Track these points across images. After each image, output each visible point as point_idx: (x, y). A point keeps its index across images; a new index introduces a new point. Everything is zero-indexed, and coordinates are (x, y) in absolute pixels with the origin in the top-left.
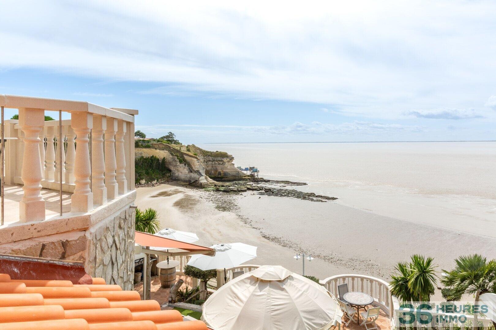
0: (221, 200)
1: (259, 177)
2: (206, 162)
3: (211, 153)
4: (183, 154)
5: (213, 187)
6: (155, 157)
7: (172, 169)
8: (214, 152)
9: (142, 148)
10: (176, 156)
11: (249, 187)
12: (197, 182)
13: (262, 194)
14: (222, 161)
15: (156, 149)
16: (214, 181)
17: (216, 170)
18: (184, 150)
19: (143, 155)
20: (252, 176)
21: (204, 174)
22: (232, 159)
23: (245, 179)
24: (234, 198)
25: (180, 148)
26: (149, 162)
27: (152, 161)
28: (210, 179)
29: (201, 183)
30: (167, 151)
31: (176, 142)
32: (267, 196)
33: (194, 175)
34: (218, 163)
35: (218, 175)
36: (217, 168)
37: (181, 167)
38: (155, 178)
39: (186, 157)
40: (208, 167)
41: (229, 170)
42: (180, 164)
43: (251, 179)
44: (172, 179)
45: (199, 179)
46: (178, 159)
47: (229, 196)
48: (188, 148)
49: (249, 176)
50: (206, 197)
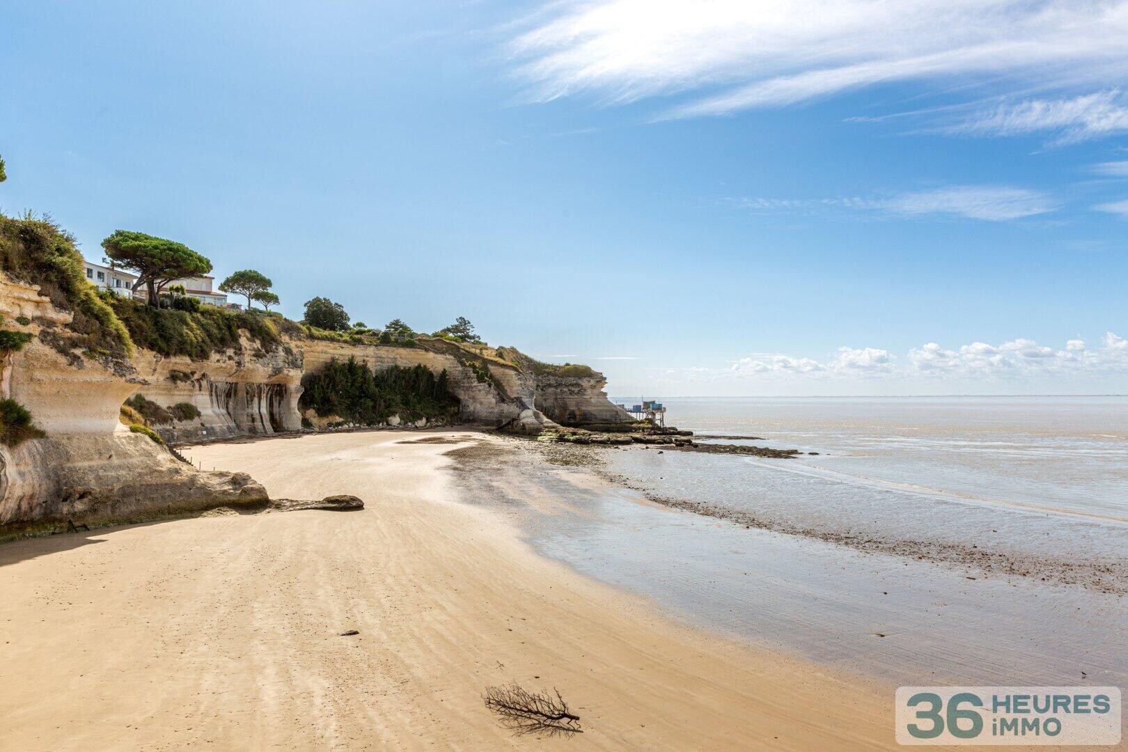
0: (563, 453)
1: (666, 425)
2: (543, 388)
3: (555, 368)
4: (486, 362)
6: (425, 366)
7: (462, 397)
8: (559, 367)
9: (395, 346)
10: (470, 366)
11: (636, 436)
12: (515, 423)
13: (667, 449)
14: (578, 385)
15: (427, 350)
16: (556, 425)
17: (565, 407)
18: (489, 355)
19: (399, 363)
20: (649, 421)
21: (531, 407)
22: (601, 380)
23: (632, 428)
25: (482, 351)
26: (410, 378)
27: (417, 375)
28: (546, 419)
29: (523, 424)
30: (452, 357)
31: (474, 341)
33: (509, 409)
34: (569, 390)
35: (569, 419)
36: (565, 404)
37: (480, 391)
38: (422, 413)
39: (492, 368)
40: (545, 400)
41: (594, 408)
42: (479, 383)
43: (648, 428)
44: (461, 419)
45: (519, 415)
46: (474, 373)
47: (585, 449)
48: (501, 352)
49: (641, 422)
50: (530, 448)
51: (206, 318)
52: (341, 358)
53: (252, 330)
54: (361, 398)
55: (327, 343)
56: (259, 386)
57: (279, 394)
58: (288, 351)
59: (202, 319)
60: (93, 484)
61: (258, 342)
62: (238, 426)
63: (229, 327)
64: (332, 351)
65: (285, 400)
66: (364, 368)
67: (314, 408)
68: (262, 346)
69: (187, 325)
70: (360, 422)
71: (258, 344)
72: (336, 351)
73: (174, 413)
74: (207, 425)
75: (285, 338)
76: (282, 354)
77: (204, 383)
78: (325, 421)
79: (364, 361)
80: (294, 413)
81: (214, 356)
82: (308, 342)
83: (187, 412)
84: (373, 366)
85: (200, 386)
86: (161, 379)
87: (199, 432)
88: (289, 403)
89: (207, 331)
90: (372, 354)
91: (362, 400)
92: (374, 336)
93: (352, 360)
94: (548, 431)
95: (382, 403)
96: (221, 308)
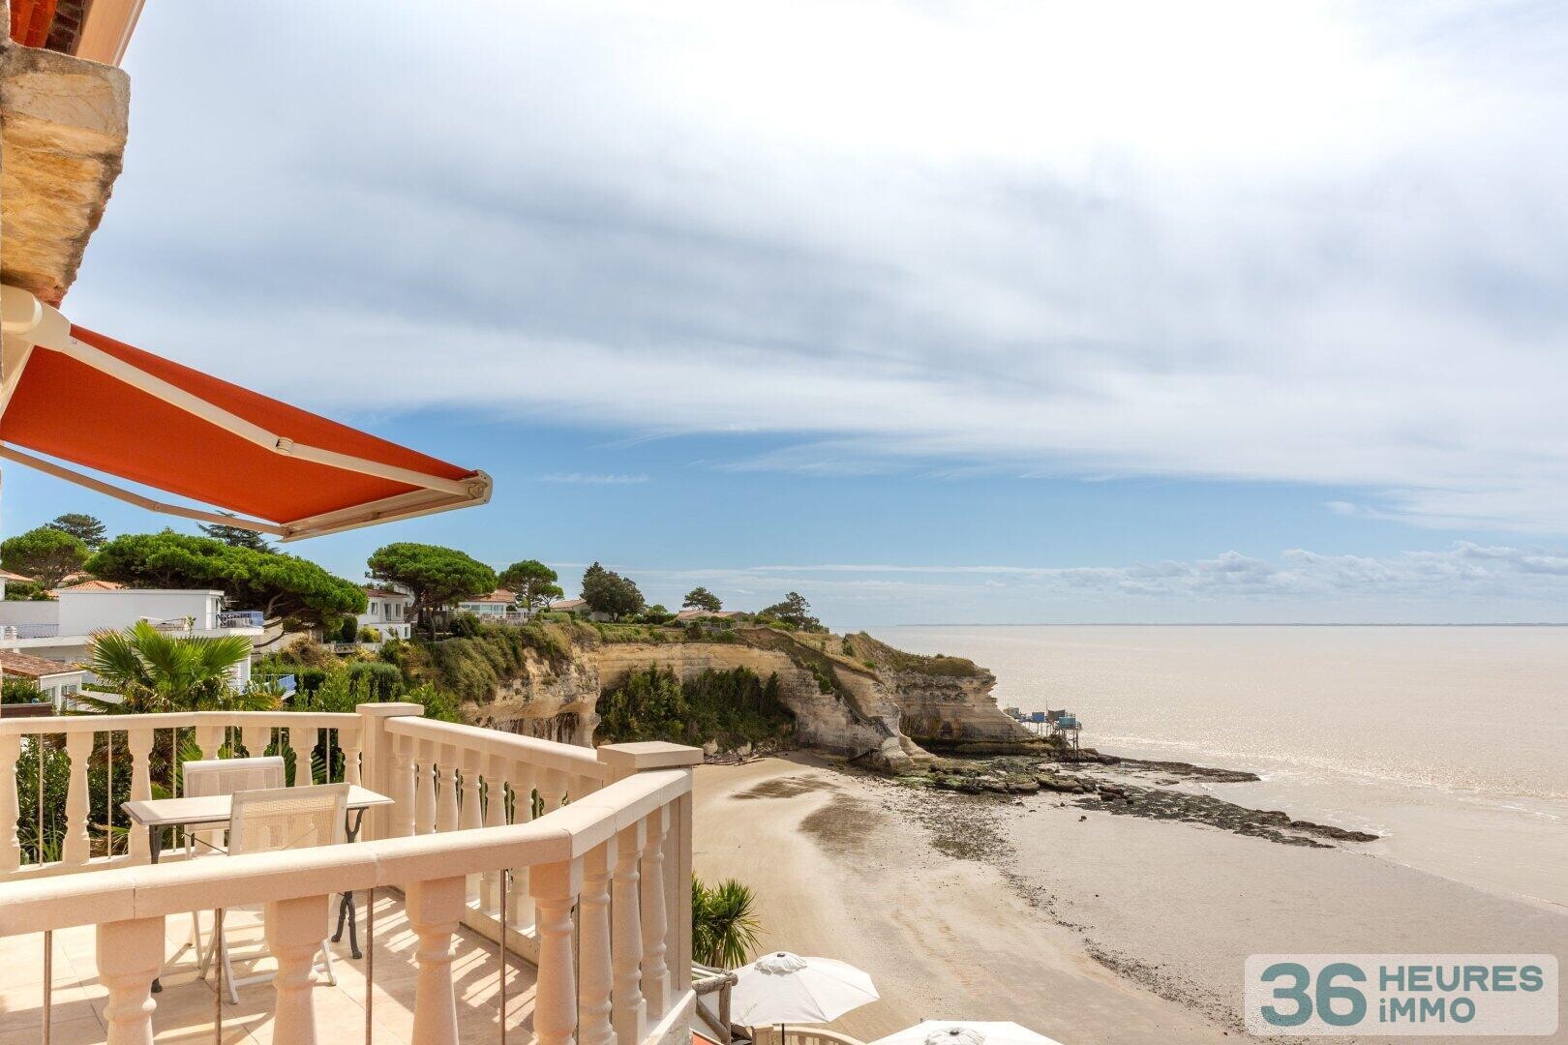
0: (951, 820)
1: (1082, 746)
2: (905, 689)
3: (921, 660)
4: (830, 663)
5: (925, 773)
6: (748, 670)
7: (798, 711)
8: (928, 659)
9: (708, 642)
10: (809, 668)
11: (1045, 778)
12: (875, 755)
13: (1090, 805)
14: (955, 687)
15: (750, 646)
16: (929, 755)
17: (936, 718)
18: (834, 650)
19: (713, 665)
20: (1057, 741)
21: (896, 731)
22: (989, 681)
23: (1033, 750)
24: (994, 815)
25: (823, 644)
26: (730, 687)
27: (738, 681)
28: (915, 748)
29: (887, 760)
30: (784, 654)
31: (811, 626)
32: (1108, 813)
33: (865, 733)
34: (943, 694)
35: (943, 734)
36: (938, 713)
37: (824, 705)
38: (746, 737)
39: (840, 673)
40: (908, 706)
41: (978, 720)
42: (823, 694)
43: (1055, 752)
44: (797, 742)
45: (880, 745)
46: (815, 678)
47: (976, 807)
48: (848, 645)
49: (1045, 741)
50: (903, 806)
51: (489, 643)
52: (640, 664)
53: (539, 649)
54: (667, 719)
55: (624, 646)
56: (547, 723)
57: (570, 726)
58: (581, 670)
59: (484, 644)
61: (546, 662)
63: (515, 650)
64: (628, 656)
65: (577, 733)
66: (670, 676)
67: (610, 738)
68: (551, 668)
69: (470, 658)
71: (546, 666)
72: (633, 656)
75: (576, 651)
76: (575, 675)
79: (669, 666)
81: (501, 693)
82: (602, 649)
84: (679, 672)
88: (581, 737)
89: (492, 661)
90: (679, 655)
91: (669, 723)
92: (678, 625)
93: (655, 665)
94: (921, 769)
95: (695, 724)
96: (502, 621)
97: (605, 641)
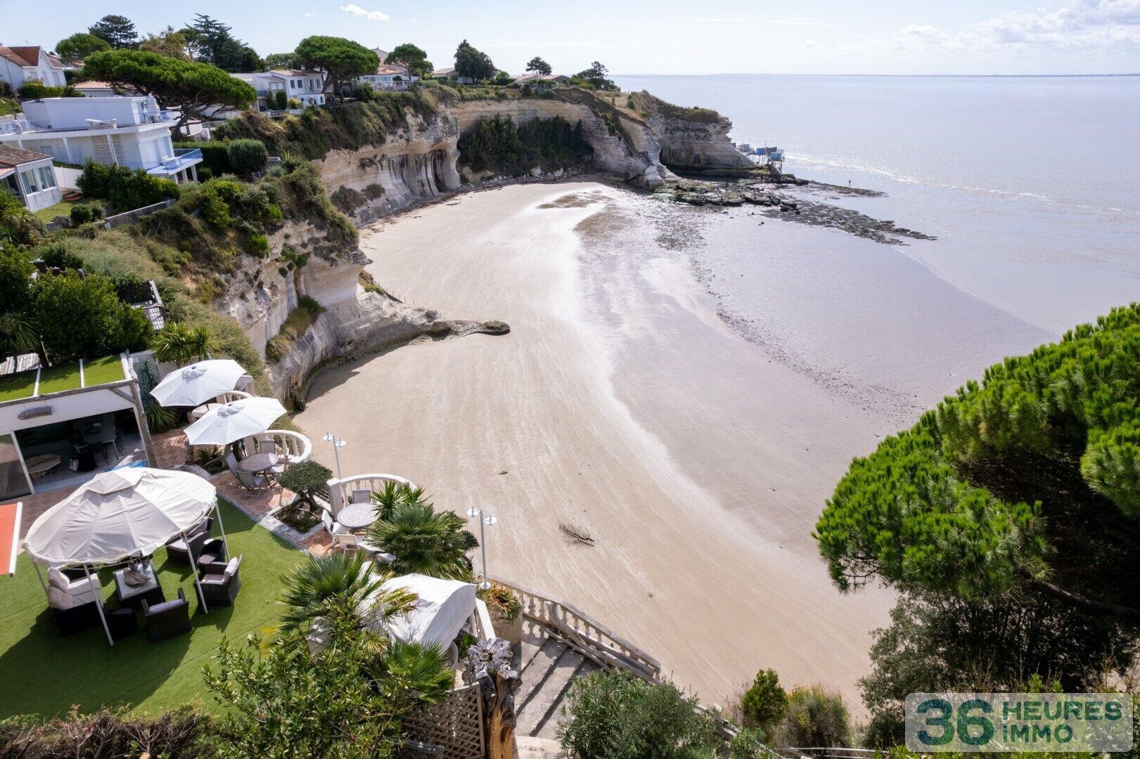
0: (675, 223)
1: (784, 172)
2: (670, 131)
3: (683, 111)
4: (617, 114)
5: (671, 190)
6: (562, 118)
7: (595, 146)
8: (688, 110)
9: (535, 98)
10: (603, 117)
11: (749, 195)
12: (641, 177)
13: (772, 214)
14: (704, 130)
15: (564, 101)
16: (677, 178)
17: (690, 151)
18: (620, 104)
19: (539, 115)
20: (770, 167)
21: (656, 162)
22: (727, 126)
23: (752, 174)
24: (705, 220)
25: (613, 100)
26: (550, 130)
27: (555, 127)
28: (669, 173)
29: (648, 182)
30: (587, 107)
31: (610, 86)
32: (780, 220)
33: (637, 163)
34: (696, 135)
35: (693, 162)
36: (692, 148)
37: (611, 143)
38: (560, 164)
39: (622, 120)
40: (673, 143)
41: (718, 153)
42: (611, 135)
43: (766, 175)
44: (593, 168)
45: (644, 170)
46: (606, 124)
47: (697, 214)
48: (632, 100)
49: (761, 168)
50: (649, 213)
51: (379, 104)
52: (489, 115)
53: (415, 107)
54: (507, 152)
55: (476, 102)
56: (425, 156)
57: (441, 158)
58: (445, 120)
59: (376, 105)
60: (355, 337)
61: (420, 116)
62: (412, 191)
63: (397, 108)
64: (480, 109)
65: (446, 162)
66: (509, 122)
67: (469, 166)
68: (424, 120)
69: (367, 116)
70: (507, 175)
71: (420, 119)
72: (484, 109)
73: (366, 195)
74: (390, 199)
75: (442, 107)
76: (441, 124)
77: (384, 163)
78: (478, 176)
79: (508, 116)
80: (453, 174)
81: (389, 138)
82: (460, 105)
83: (375, 191)
84: (515, 120)
85: (382, 166)
86: (355, 168)
87: (386, 207)
88: (448, 165)
89: (381, 116)
90: (515, 107)
91: (509, 155)
92: (516, 86)
93: (498, 115)
94: (670, 188)
95: (526, 156)
96: (389, 88)
97: (463, 99)
